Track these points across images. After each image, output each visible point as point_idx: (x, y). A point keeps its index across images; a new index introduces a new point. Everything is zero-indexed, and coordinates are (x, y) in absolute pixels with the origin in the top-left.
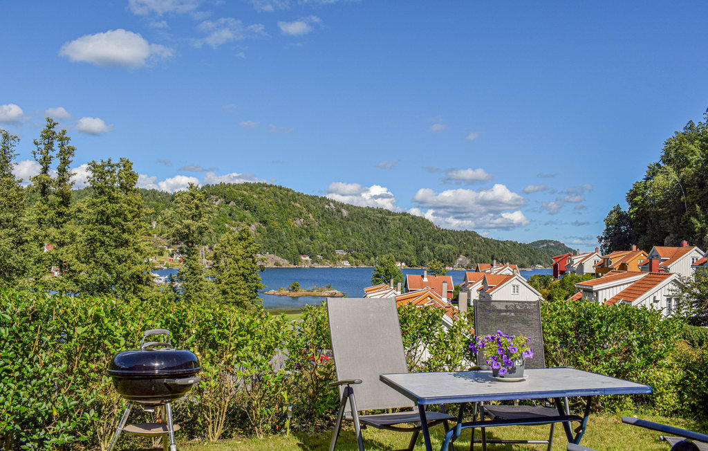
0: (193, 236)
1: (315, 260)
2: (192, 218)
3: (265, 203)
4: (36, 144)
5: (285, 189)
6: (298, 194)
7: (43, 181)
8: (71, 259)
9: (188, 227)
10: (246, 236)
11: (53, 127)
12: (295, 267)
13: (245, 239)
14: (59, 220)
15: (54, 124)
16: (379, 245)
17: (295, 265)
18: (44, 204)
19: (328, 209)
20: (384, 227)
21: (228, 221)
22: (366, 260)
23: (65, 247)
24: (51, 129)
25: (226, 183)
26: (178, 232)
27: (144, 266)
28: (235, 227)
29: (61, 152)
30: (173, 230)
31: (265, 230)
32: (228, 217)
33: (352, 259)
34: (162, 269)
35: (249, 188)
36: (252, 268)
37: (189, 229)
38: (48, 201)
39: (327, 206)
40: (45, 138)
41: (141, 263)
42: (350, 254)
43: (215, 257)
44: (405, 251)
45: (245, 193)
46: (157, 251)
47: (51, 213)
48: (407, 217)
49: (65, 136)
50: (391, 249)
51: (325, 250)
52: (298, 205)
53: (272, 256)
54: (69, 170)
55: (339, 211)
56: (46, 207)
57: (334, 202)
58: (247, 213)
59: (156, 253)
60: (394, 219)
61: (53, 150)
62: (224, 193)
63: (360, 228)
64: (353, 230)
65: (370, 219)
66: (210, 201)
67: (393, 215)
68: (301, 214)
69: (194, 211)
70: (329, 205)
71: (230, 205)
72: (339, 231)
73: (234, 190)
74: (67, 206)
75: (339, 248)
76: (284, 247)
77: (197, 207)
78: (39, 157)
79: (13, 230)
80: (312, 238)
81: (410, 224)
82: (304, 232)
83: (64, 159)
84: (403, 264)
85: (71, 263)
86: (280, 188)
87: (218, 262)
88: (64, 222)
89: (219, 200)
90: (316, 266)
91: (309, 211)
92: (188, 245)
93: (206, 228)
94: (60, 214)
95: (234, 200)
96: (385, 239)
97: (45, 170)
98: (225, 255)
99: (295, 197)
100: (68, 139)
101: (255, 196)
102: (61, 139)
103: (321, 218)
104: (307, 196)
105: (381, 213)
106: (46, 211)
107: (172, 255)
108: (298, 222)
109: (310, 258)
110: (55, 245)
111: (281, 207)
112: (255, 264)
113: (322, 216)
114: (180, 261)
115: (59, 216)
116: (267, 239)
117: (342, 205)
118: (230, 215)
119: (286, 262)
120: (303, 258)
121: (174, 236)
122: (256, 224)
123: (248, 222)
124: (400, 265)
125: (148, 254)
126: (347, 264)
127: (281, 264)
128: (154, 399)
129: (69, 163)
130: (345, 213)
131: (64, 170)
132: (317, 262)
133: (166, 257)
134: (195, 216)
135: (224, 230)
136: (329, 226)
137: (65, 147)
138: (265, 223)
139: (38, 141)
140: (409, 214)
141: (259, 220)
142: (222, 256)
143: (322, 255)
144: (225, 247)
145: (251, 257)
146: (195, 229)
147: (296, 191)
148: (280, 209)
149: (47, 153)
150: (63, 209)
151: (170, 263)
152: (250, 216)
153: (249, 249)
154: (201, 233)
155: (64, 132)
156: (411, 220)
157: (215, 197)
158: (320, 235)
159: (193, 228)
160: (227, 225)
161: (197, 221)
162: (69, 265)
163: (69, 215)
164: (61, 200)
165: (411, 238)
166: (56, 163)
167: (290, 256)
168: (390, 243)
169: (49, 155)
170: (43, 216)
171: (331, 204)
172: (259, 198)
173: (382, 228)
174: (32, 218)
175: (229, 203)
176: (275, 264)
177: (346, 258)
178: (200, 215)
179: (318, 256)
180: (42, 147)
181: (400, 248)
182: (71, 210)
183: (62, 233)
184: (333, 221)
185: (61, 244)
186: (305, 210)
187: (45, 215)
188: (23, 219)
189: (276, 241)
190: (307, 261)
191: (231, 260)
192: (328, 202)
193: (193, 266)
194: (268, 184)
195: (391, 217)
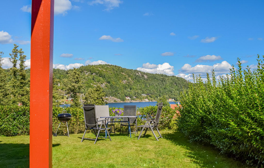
0: (76, 90)
1: (132, 99)
2: (75, 83)
3: (108, 73)
4: (11, 55)
5: (118, 67)
6: (124, 69)
7: (14, 70)
8: (27, 101)
9: (74, 86)
10: (99, 89)
11: (17, 48)
12: (123, 102)
13: (99, 91)
14: (21, 85)
15: (17, 47)
16: (162, 91)
17: (123, 101)
18: (15, 79)
19: (138, 75)
20: (164, 83)
21: (92, 82)
22: (156, 98)
23: (24, 96)
24: (16, 49)
25: (91, 65)
26: (70, 89)
27: (56, 103)
28: (95, 85)
29: (20, 58)
30: (68, 88)
31: (109, 86)
32: (92, 80)
33: (149, 98)
34: (63, 104)
35: (101, 67)
36: (102, 103)
37: (74, 87)
38: (16, 78)
39: (137, 74)
40: (14, 52)
41: (55, 102)
42: (148, 96)
43: (86, 98)
44: (174, 94)
45: (100, 69)
46: (61, 97)
47: (18, 83)
48: (174, 78)
49: (22, 51)
50: (167, 93)
51: (137, 94)
52: (124, 74)
53: (113, 97)
54: (24, 65)
55: (143, 76)
56: (16, 80)
57: (140, 72)
58: (101, 78)
59: (61, 98)
60: (168, 79)
61: (17, 57)
62: (90, 69)
63: (153, 84)
64: (150, 85)
65: (157, 79)
66: (84, 73)
67: (168, 77)
68: (125, 78)
69: (76, 79)
70: (138, 74)
71: (93, 75)
72: (143, 85)
73: (94, 68)
74: (24, 80)
75: (143, 93)
76: (118, 93)
77: (77, 78)
78: (12, 60)
79: (3, 90)
80: (131, 89)
81: (176, 81)
82: (127, 86)
83: (22, 60)
84: (173, 100)
85: (27, 103)
86: (116, 66)
87: (87, 101)
88: (24, 86)
89: (88, 73)
90: (133, 101)
91: (129, 76)
92: (74, 94)
93: (81, 87)
94: (22, 83)
95: (95, 72)
96: (164, 89)
97: (15, 66)
98: (90, 98)
99: (123, 70)
100: (23, 52)
101: (104, 70)
102: (20, 53)
103: (135, 79)
104: (128, 69)
105: (162, 76)
106: (16, 82)
107: (67, 98)
108: (124, 82)
109: (130, 98)
110: (20, 96)
111: (117, 75)
112: (103, 101)
113: (135, 78)
114: (71, 101)
115: (21, 84)
116: (110, 90)
117: (144, 73)
118: (93, 79)
119: (119, 100)
120: (127, 98)
121: (68, 90)
122: (105, 83)
123: (101, 82)
124: (171, 100)
125: (58, 98)
126: (147, 100)
127: (117, 101)
128: (64, 121)
129: (24, 62)
130: (146, 77)
131: (22, 65)
132: (133, 99)
133: (65, 100)
134: (77, 81)
135: (90, 86)
136: (138, 83)
137: (22, 55)
138: (109, 82)
139: (11, 54)
140: (175, 77)
141: (106, 81)
142: (89, 98)
143: (135, 97)
144: (90, 94)
145: (102, 98)
146: (77, 87)
147: (123, 68)
148: (116, 76)
149: (15, 58)
150: (23, 81)
151: (67, 102)
152: (102, 79)
153: (100, 95)
154: (79, 89)
155: (21, 50)
156: (176, 79)
157: (86, 71)
158: (134, 87)
159: (76, 87)
160: (92, 84)
161: (77, 84)
162: (26, 104)
163: (25, 83)
164: (22, 77)
165: (177, 88)
166: (19, 62)
167: (121, 97)
168: (167, 90)
169: (16, 59)
170: (15, 84)
171: (139, 73)
172: (106, 71)
173: (163, 83)
174: (10, 85)
175: (92, 74)
176: (114, 101)
177: (147, 98)
178: (79, 81)
179: (134, 97)
180: (13, 56)
181: (172, 92)
182: (26, 81)
183: (23, 91)
184: (140, 81)
185: (23, 95)
186: (127, 76)
187: (16, 84)
188: (7, 85)
189: (115, 91)
190: (129, 99)
191: (93, 100)
192: (138, 72)
193: (76, 103)
194: (110, 64)
195: (167, 78)
